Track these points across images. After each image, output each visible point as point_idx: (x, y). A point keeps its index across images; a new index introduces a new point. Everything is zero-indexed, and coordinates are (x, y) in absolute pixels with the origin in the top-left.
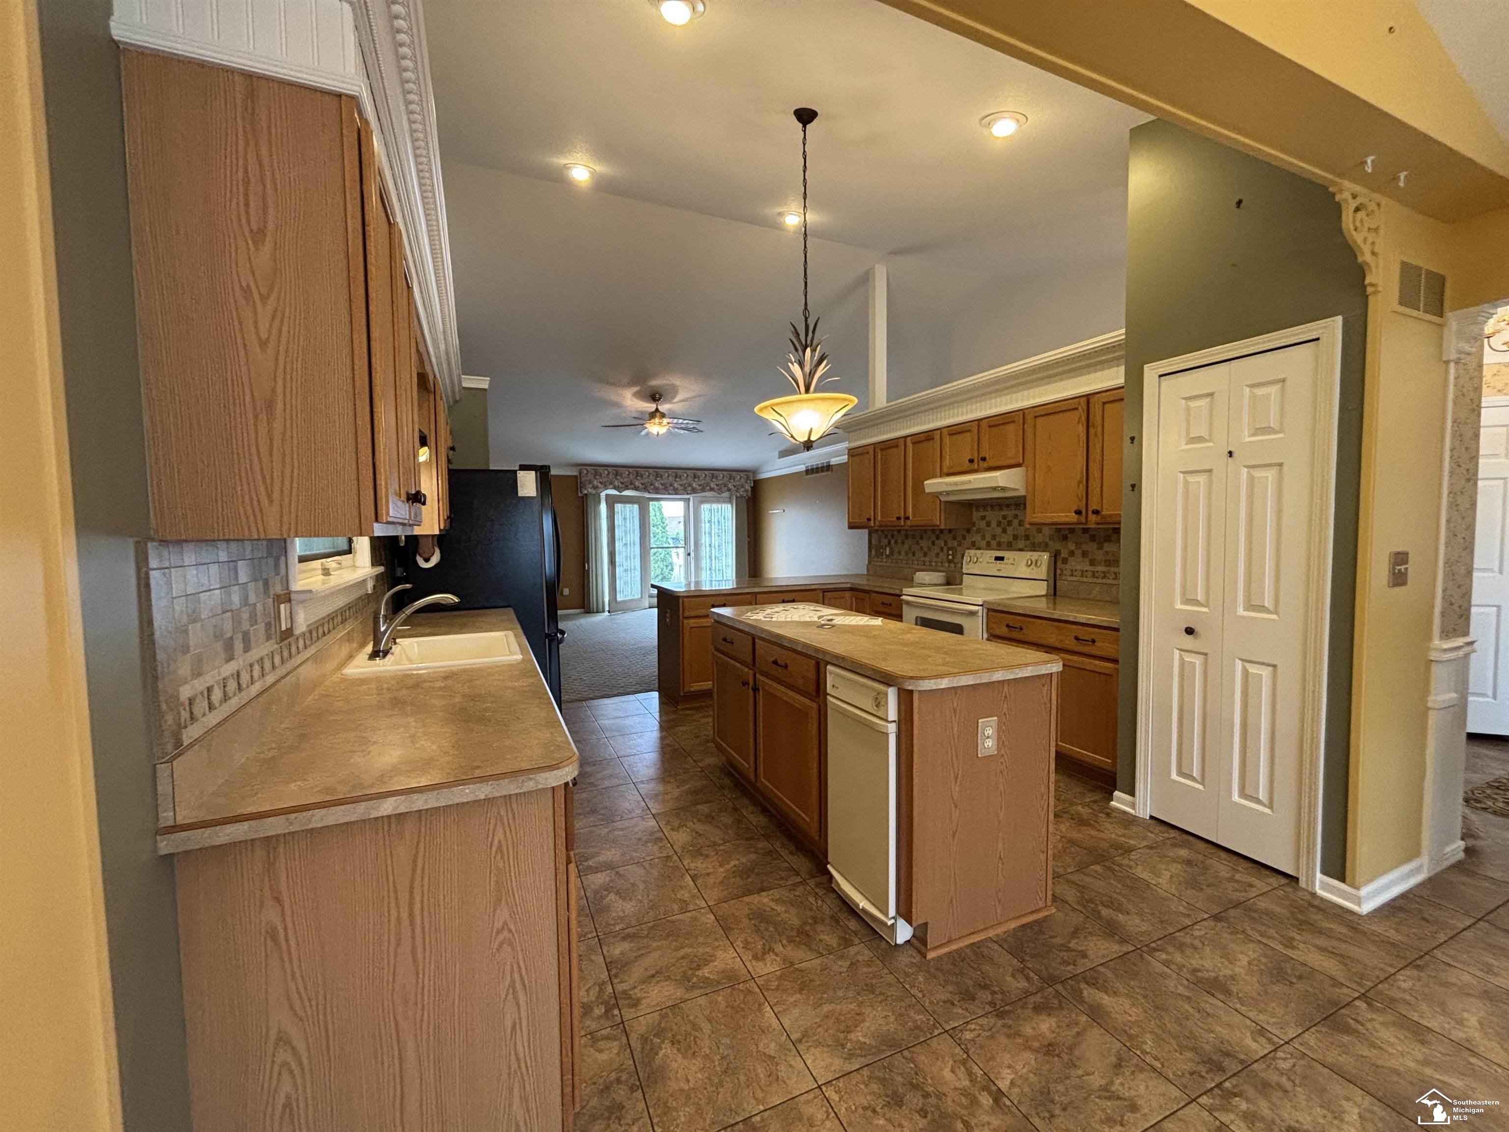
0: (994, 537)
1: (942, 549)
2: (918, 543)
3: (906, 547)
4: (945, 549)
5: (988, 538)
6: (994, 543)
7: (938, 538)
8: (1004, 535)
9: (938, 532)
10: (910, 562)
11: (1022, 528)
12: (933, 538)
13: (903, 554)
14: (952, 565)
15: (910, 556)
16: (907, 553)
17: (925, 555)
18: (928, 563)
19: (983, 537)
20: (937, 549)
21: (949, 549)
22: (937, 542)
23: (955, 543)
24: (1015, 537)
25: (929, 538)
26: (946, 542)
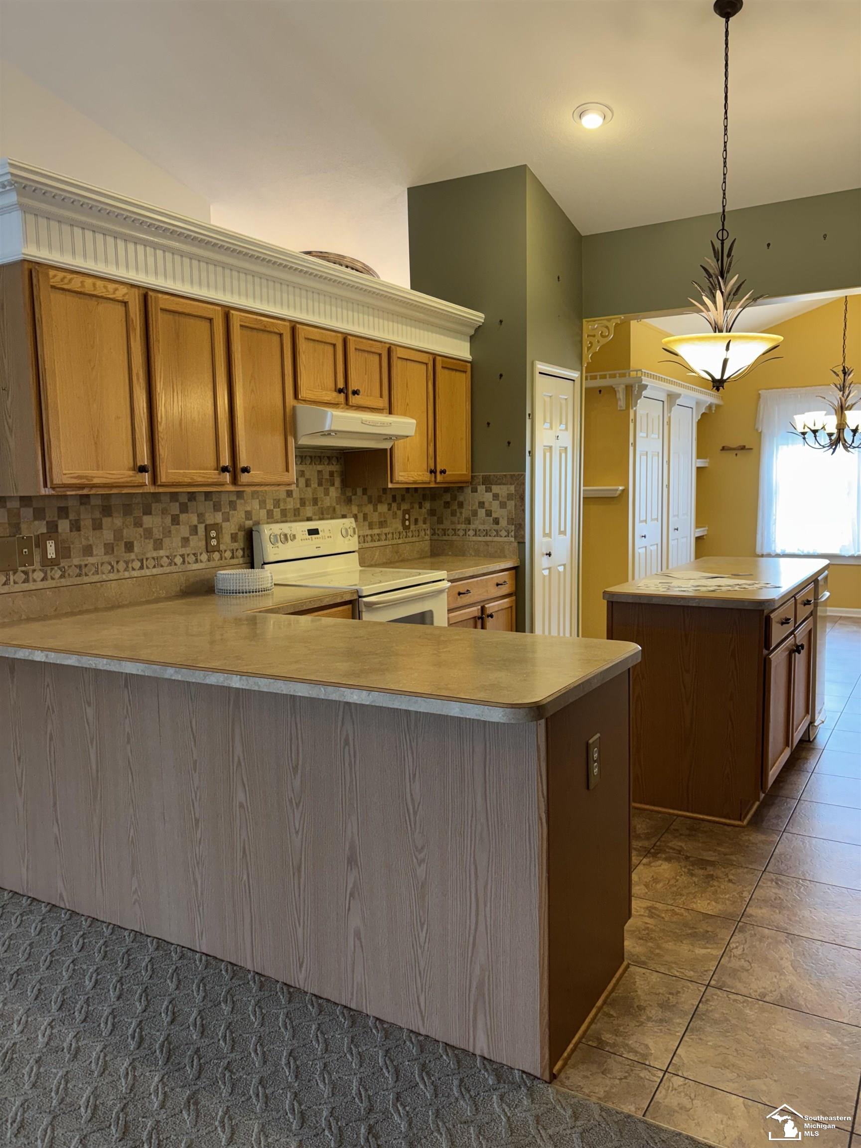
0: (277, 503)
1: (194, 530)
2: (138, 524)
3: (108, 535)
4: (201, 528)
5: (270, 506)
6: (277, 513)
7: (184, 509)
8: (289, 499)
9: (184, 499)
10: (122, 566)
11: (309, 489)
12: (175, 508)
13: (99, 550)
14: (216, 555)
15: (120, 549)
16: (109, 549)
17: (158, 544)
18: (165, 561)
19: (263, 504)
20: (184, 531)
21: (208, 529)
22: (183, 517)
23: (218, 518)
24: (303, 502)
25: (164, 512)
26: (201, 516)
